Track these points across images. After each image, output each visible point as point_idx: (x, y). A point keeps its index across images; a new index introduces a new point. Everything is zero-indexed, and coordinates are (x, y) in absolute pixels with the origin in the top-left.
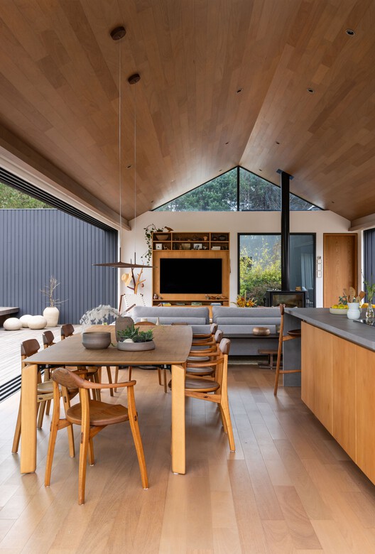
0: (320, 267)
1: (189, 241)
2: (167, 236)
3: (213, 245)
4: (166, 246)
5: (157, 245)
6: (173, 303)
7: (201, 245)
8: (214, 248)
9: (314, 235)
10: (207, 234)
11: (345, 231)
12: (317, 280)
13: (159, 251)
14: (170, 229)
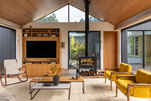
0: (102, 45)
1: (40, 33)
2: (30, 30)
3: (52, 34)
4: (29, 35)
5: (25, 35)
6: (33, 63)
7: (47, 35)
8: (52, 36)
9: (100, 32)
10: (49, 29)
11: (113, 30)
12: (101, 50)
13: (26, 37)
14: (31, 27)
